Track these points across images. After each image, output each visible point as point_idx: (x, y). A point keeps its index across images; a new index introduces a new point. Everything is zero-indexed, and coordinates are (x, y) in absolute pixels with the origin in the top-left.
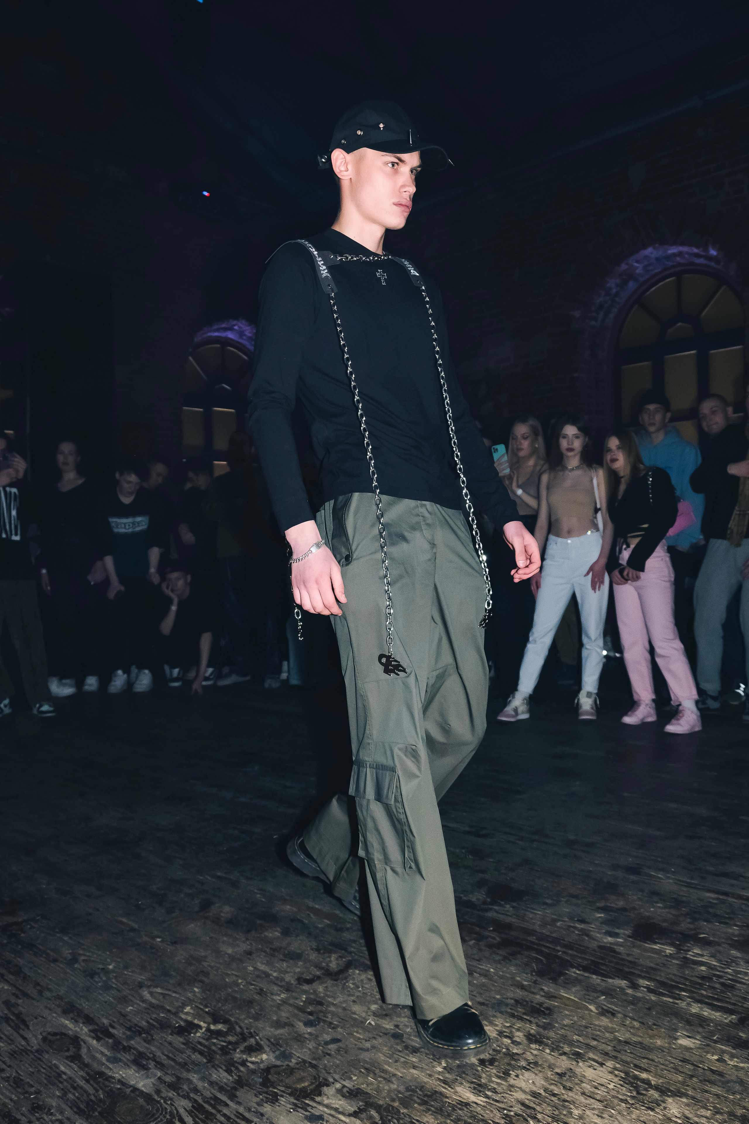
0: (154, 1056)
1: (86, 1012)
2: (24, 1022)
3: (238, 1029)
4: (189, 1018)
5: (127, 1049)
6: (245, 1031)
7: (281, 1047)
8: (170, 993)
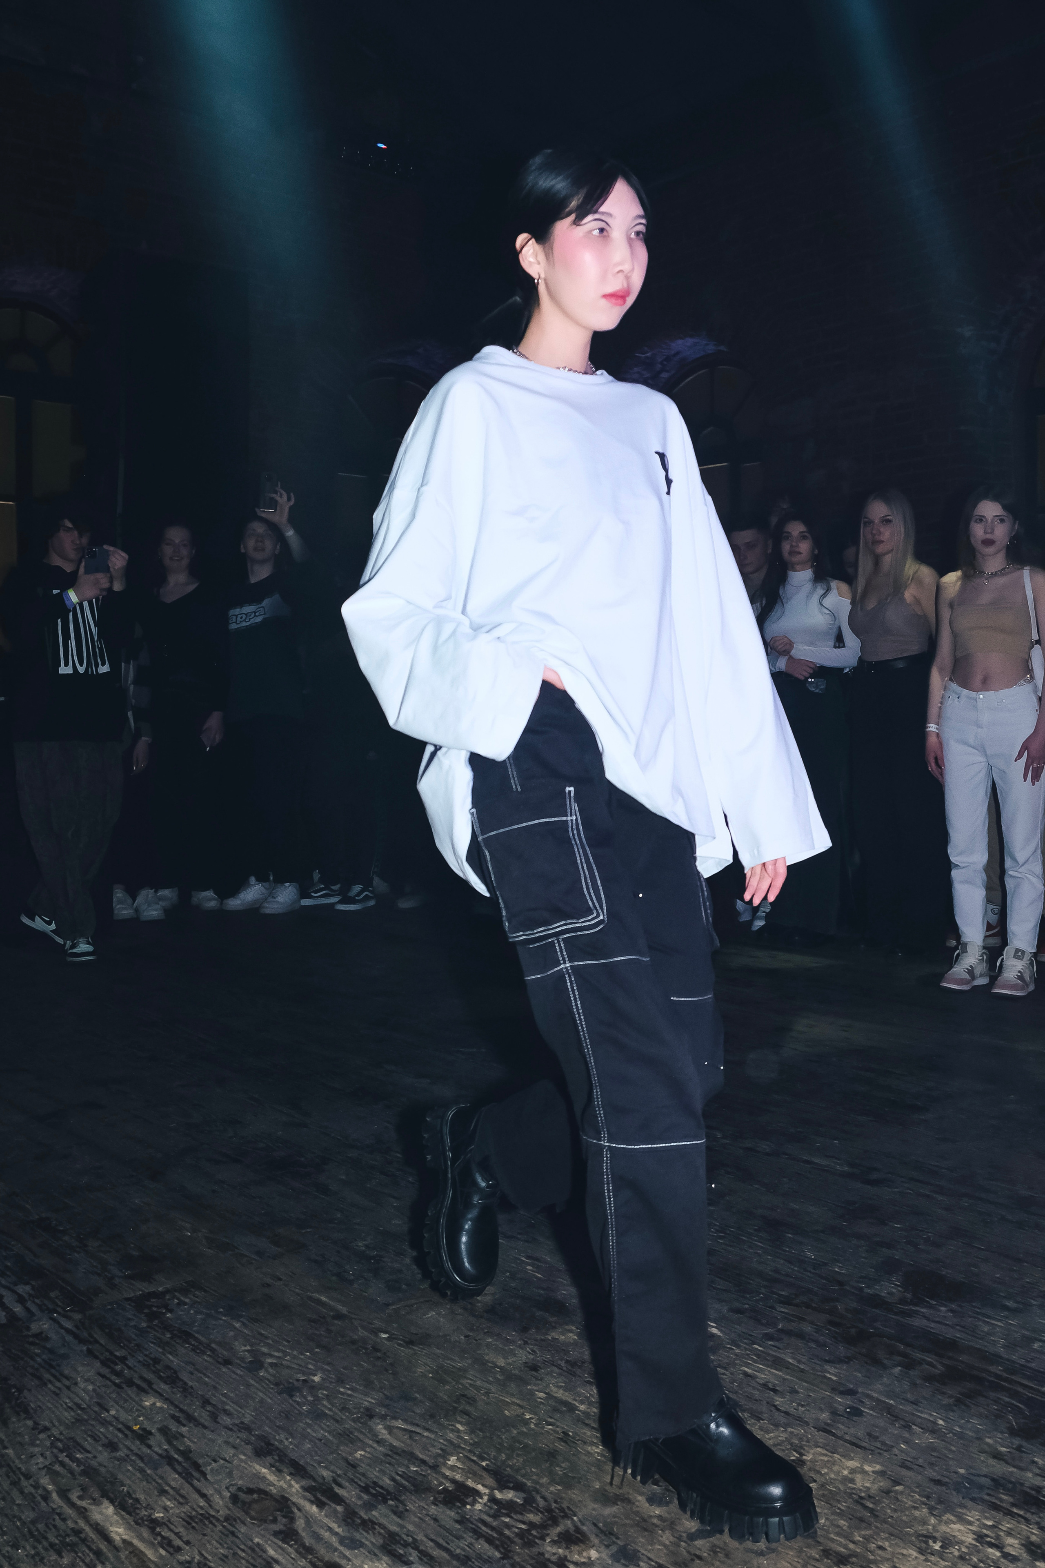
0: (415, 1540)
1: (293, 1456)
2: (197, 1467)
3: (541, 1503)
4: (458, 1477)
5: (368, 1525)
6: (554, 1505)
7: (618, 1538)
8: (418, 1430)
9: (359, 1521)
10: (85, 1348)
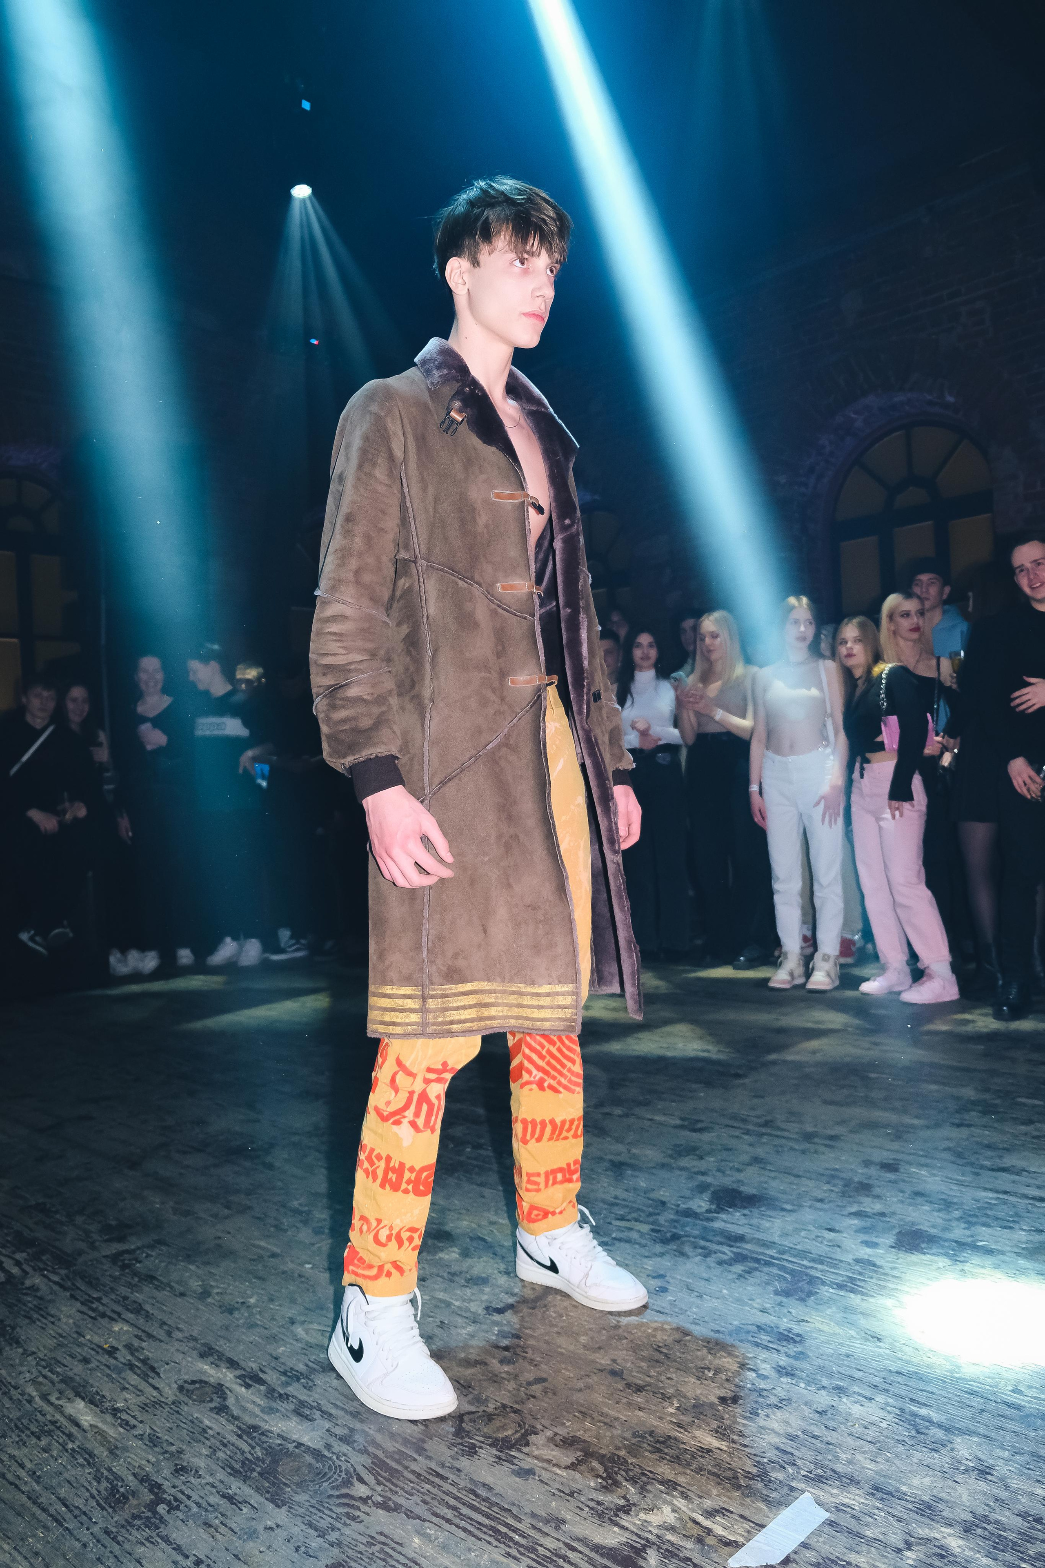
0: (319, 1404)
1: (228, 1355)
2: (153, 1369)
5: (284, 1397)
7: (474, 1390)
9: (276, 1395)
10: (68, 1294)
